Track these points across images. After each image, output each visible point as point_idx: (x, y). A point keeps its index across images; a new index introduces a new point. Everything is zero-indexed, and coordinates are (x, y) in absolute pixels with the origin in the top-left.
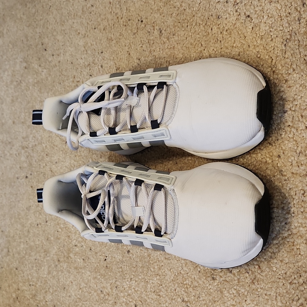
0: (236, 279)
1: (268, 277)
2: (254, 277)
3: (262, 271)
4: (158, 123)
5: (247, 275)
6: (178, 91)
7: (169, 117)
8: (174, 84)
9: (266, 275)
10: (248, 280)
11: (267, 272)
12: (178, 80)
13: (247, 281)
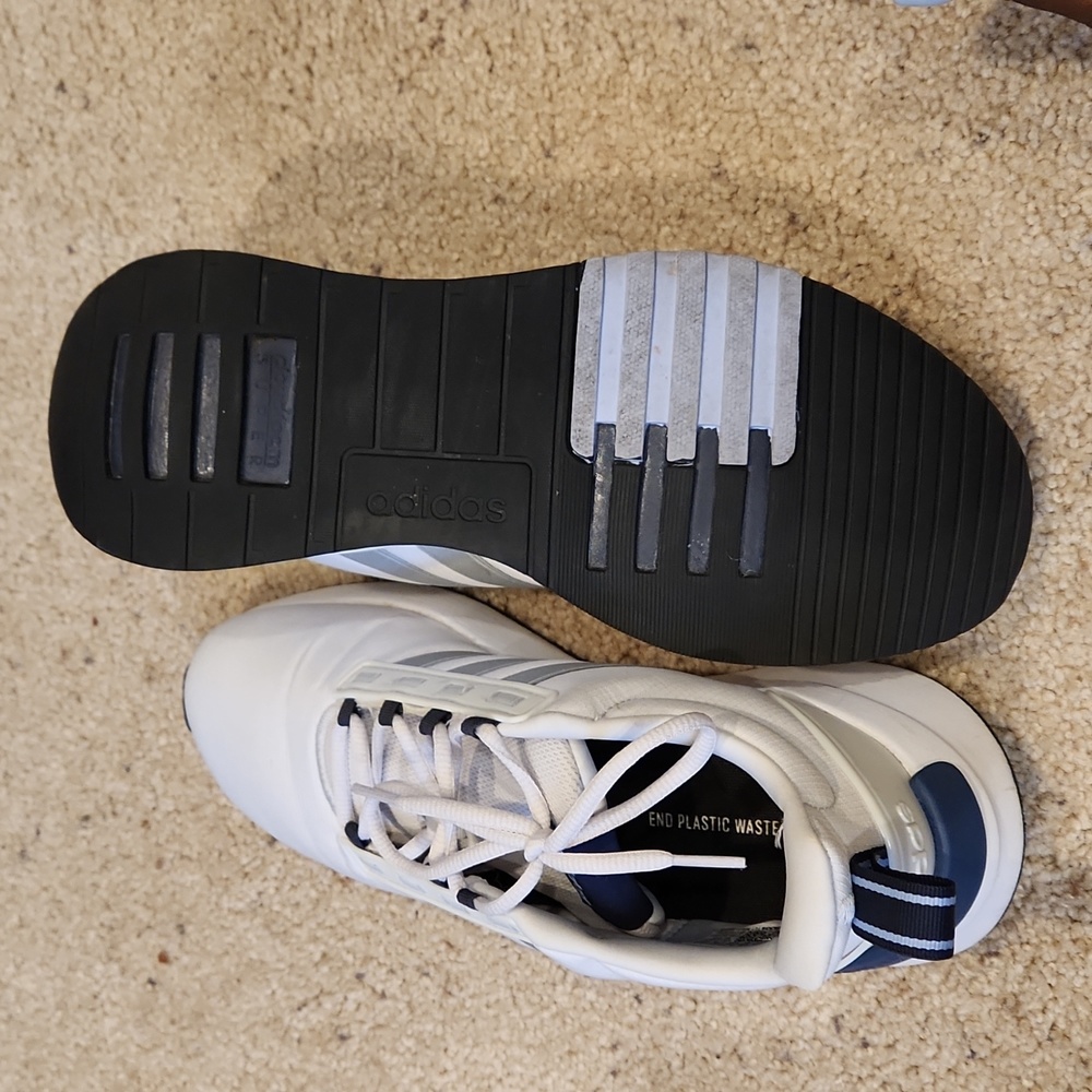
0: (402, 1006)
1: (478, 957)
2: (444, 978)
3: (459, 953)
5: (426, 981)
9: (472, 957)
10: (435, 993)
11: (471, 948)
13: (431, 997)
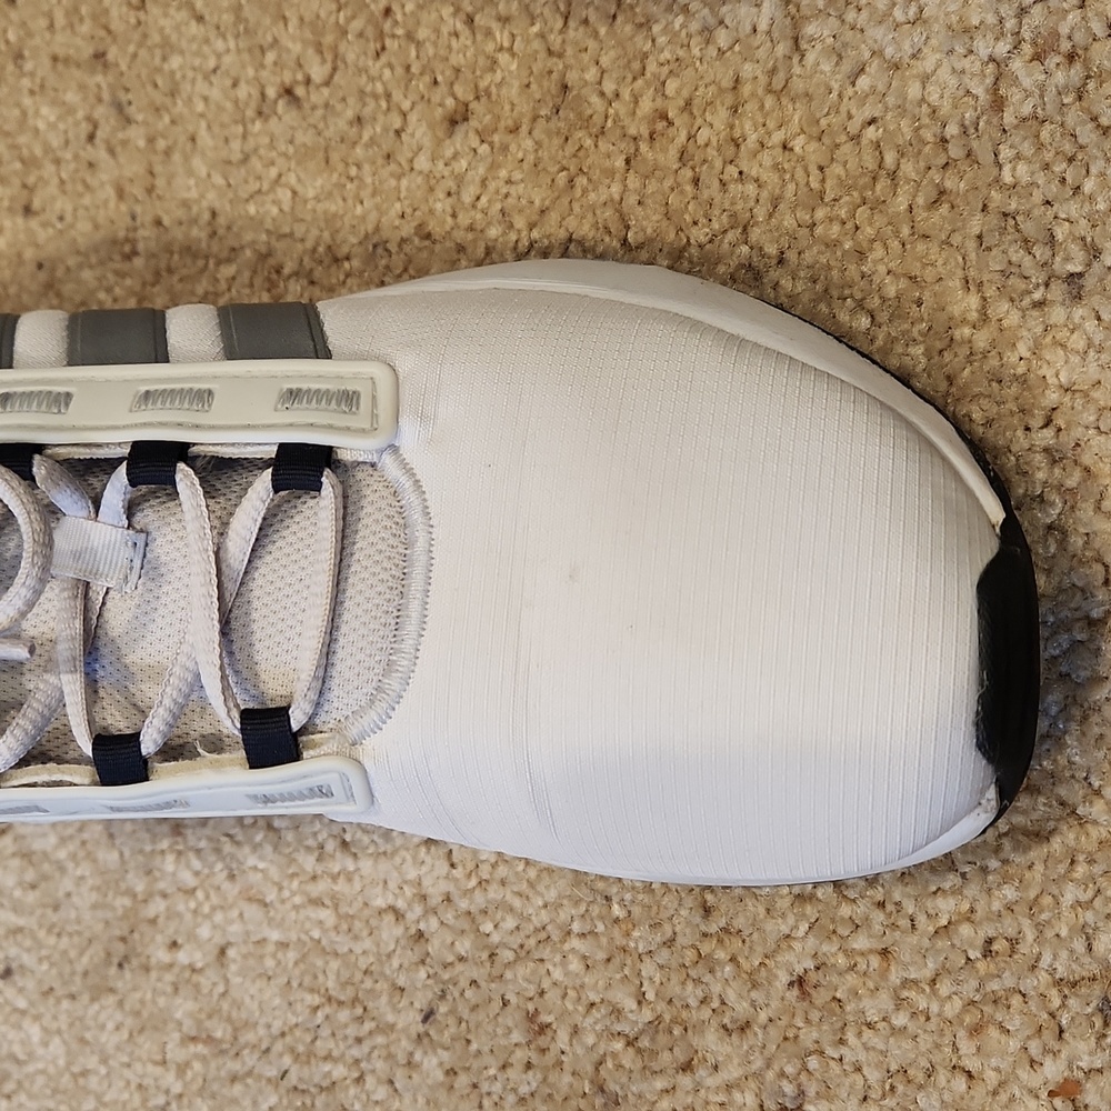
4: (295, 726)
6: (416, 516)
7: (369, 689)
8: (388, 461)
12: (410, 437)
